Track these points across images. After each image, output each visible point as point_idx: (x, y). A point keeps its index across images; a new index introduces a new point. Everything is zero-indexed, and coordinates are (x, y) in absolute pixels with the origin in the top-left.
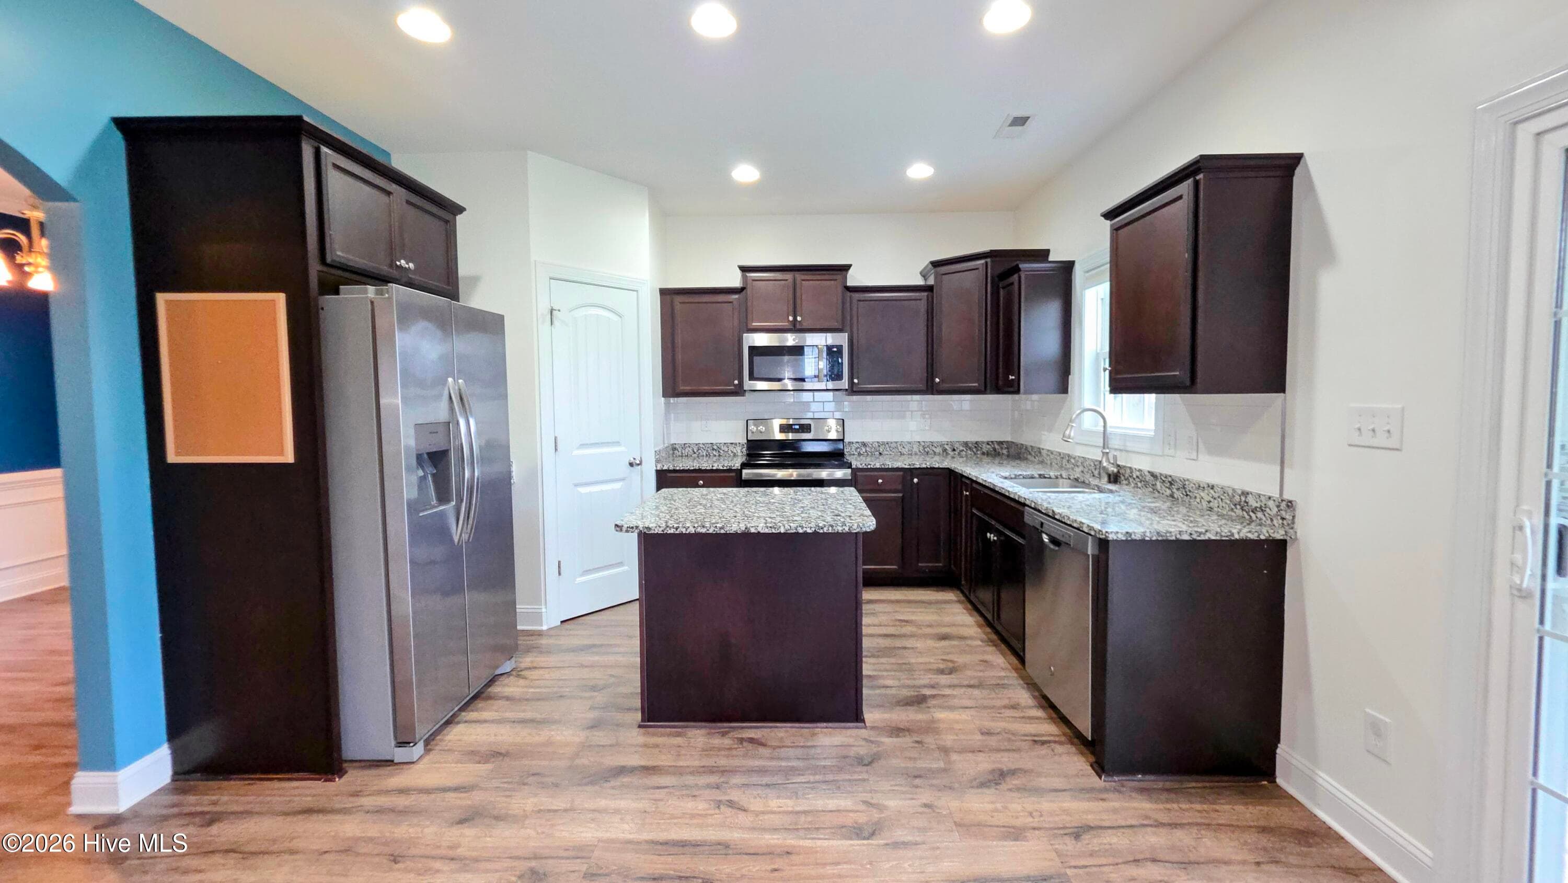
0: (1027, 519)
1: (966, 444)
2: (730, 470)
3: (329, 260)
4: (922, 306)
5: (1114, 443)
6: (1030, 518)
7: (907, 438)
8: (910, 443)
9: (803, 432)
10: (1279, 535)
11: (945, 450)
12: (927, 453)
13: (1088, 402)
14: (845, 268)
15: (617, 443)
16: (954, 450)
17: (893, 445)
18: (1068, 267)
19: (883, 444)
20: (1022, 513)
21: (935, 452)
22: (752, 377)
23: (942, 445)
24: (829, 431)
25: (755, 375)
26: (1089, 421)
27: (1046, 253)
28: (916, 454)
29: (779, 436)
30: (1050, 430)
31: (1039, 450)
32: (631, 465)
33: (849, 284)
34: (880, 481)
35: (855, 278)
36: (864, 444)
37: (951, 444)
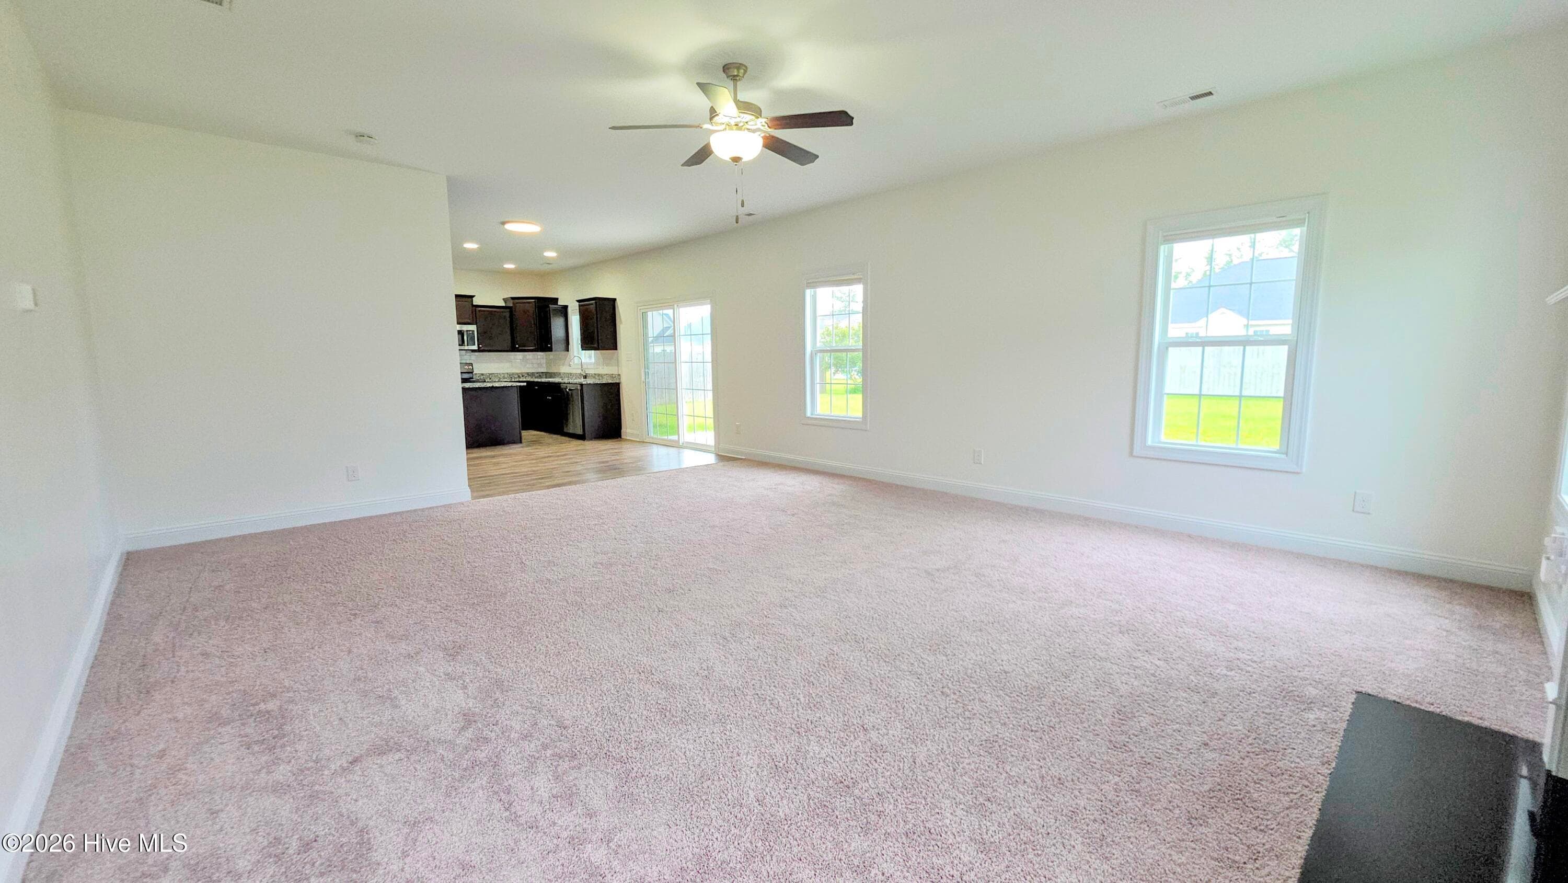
0: (562, 387)
1: (528, 374)
4: (508, 315)
5: (585, 367)
6: (563, 386)
7: (502, 372)
10: (618, 382)
11: (519, 376)
13: (575, 354)
14: (472, 297)
16: (523, 376)
17: (496, 375)
18: (566, 307)
19: (491, 374)
20: (560, 387)
23: (517, 374)
26: (576, 360)
27: (557, 299)
28: (506, 379)
30: (563, 365)
31: (560, 373)
33: (474, 304)
35: (476, 301)
36: (482, 375)
37: (522, 373)
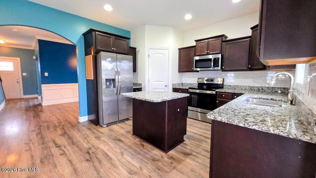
2: (186, 89)
3: (97, 49)
4: (248, 43)
8: (245, 86)
9: (211, 81)
11: (259, 89)
12: (252, 89)
14: (222, 36)
15: (163, 81)
16: (263, 89)
17: (240, 86)
19: (236, 86)
21: (255, 90)
22: (196, 67)
23: (258, 88)
24: (218, 82)
25: (197, 67)
28: (247, 90)
29: (206, 82)
32: (166, 86)
33: (223, 40)
34: (224, 96)
